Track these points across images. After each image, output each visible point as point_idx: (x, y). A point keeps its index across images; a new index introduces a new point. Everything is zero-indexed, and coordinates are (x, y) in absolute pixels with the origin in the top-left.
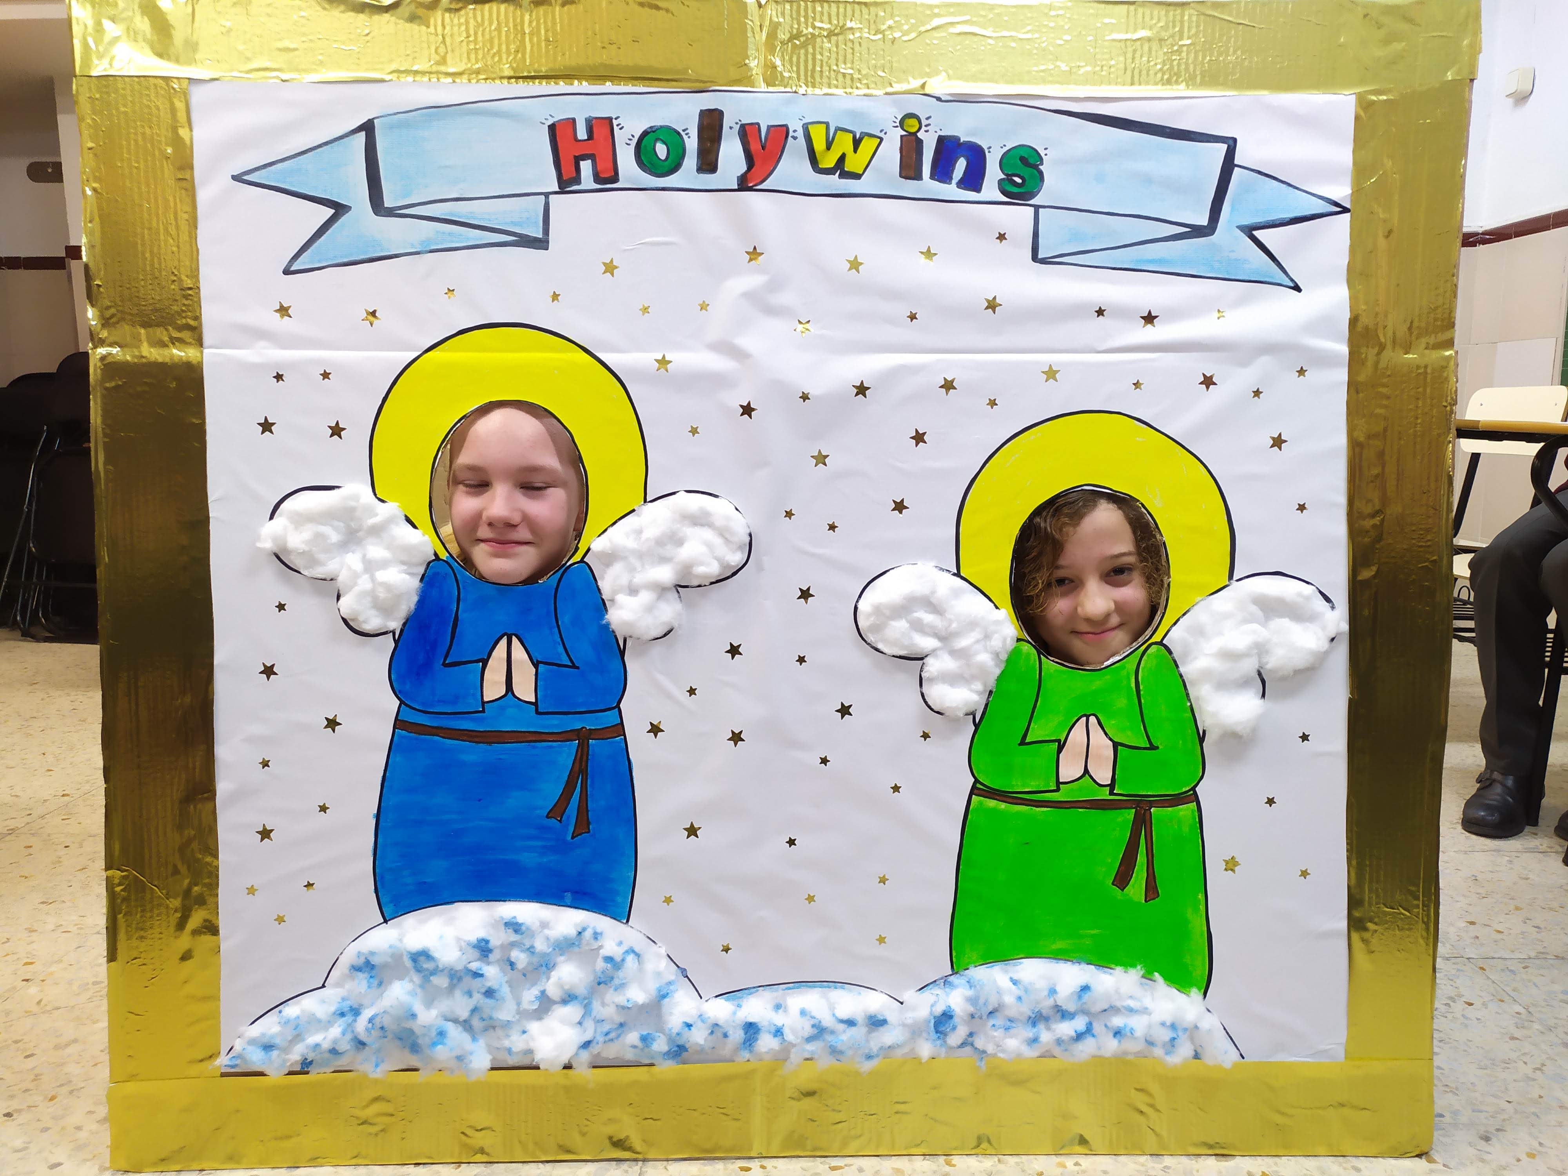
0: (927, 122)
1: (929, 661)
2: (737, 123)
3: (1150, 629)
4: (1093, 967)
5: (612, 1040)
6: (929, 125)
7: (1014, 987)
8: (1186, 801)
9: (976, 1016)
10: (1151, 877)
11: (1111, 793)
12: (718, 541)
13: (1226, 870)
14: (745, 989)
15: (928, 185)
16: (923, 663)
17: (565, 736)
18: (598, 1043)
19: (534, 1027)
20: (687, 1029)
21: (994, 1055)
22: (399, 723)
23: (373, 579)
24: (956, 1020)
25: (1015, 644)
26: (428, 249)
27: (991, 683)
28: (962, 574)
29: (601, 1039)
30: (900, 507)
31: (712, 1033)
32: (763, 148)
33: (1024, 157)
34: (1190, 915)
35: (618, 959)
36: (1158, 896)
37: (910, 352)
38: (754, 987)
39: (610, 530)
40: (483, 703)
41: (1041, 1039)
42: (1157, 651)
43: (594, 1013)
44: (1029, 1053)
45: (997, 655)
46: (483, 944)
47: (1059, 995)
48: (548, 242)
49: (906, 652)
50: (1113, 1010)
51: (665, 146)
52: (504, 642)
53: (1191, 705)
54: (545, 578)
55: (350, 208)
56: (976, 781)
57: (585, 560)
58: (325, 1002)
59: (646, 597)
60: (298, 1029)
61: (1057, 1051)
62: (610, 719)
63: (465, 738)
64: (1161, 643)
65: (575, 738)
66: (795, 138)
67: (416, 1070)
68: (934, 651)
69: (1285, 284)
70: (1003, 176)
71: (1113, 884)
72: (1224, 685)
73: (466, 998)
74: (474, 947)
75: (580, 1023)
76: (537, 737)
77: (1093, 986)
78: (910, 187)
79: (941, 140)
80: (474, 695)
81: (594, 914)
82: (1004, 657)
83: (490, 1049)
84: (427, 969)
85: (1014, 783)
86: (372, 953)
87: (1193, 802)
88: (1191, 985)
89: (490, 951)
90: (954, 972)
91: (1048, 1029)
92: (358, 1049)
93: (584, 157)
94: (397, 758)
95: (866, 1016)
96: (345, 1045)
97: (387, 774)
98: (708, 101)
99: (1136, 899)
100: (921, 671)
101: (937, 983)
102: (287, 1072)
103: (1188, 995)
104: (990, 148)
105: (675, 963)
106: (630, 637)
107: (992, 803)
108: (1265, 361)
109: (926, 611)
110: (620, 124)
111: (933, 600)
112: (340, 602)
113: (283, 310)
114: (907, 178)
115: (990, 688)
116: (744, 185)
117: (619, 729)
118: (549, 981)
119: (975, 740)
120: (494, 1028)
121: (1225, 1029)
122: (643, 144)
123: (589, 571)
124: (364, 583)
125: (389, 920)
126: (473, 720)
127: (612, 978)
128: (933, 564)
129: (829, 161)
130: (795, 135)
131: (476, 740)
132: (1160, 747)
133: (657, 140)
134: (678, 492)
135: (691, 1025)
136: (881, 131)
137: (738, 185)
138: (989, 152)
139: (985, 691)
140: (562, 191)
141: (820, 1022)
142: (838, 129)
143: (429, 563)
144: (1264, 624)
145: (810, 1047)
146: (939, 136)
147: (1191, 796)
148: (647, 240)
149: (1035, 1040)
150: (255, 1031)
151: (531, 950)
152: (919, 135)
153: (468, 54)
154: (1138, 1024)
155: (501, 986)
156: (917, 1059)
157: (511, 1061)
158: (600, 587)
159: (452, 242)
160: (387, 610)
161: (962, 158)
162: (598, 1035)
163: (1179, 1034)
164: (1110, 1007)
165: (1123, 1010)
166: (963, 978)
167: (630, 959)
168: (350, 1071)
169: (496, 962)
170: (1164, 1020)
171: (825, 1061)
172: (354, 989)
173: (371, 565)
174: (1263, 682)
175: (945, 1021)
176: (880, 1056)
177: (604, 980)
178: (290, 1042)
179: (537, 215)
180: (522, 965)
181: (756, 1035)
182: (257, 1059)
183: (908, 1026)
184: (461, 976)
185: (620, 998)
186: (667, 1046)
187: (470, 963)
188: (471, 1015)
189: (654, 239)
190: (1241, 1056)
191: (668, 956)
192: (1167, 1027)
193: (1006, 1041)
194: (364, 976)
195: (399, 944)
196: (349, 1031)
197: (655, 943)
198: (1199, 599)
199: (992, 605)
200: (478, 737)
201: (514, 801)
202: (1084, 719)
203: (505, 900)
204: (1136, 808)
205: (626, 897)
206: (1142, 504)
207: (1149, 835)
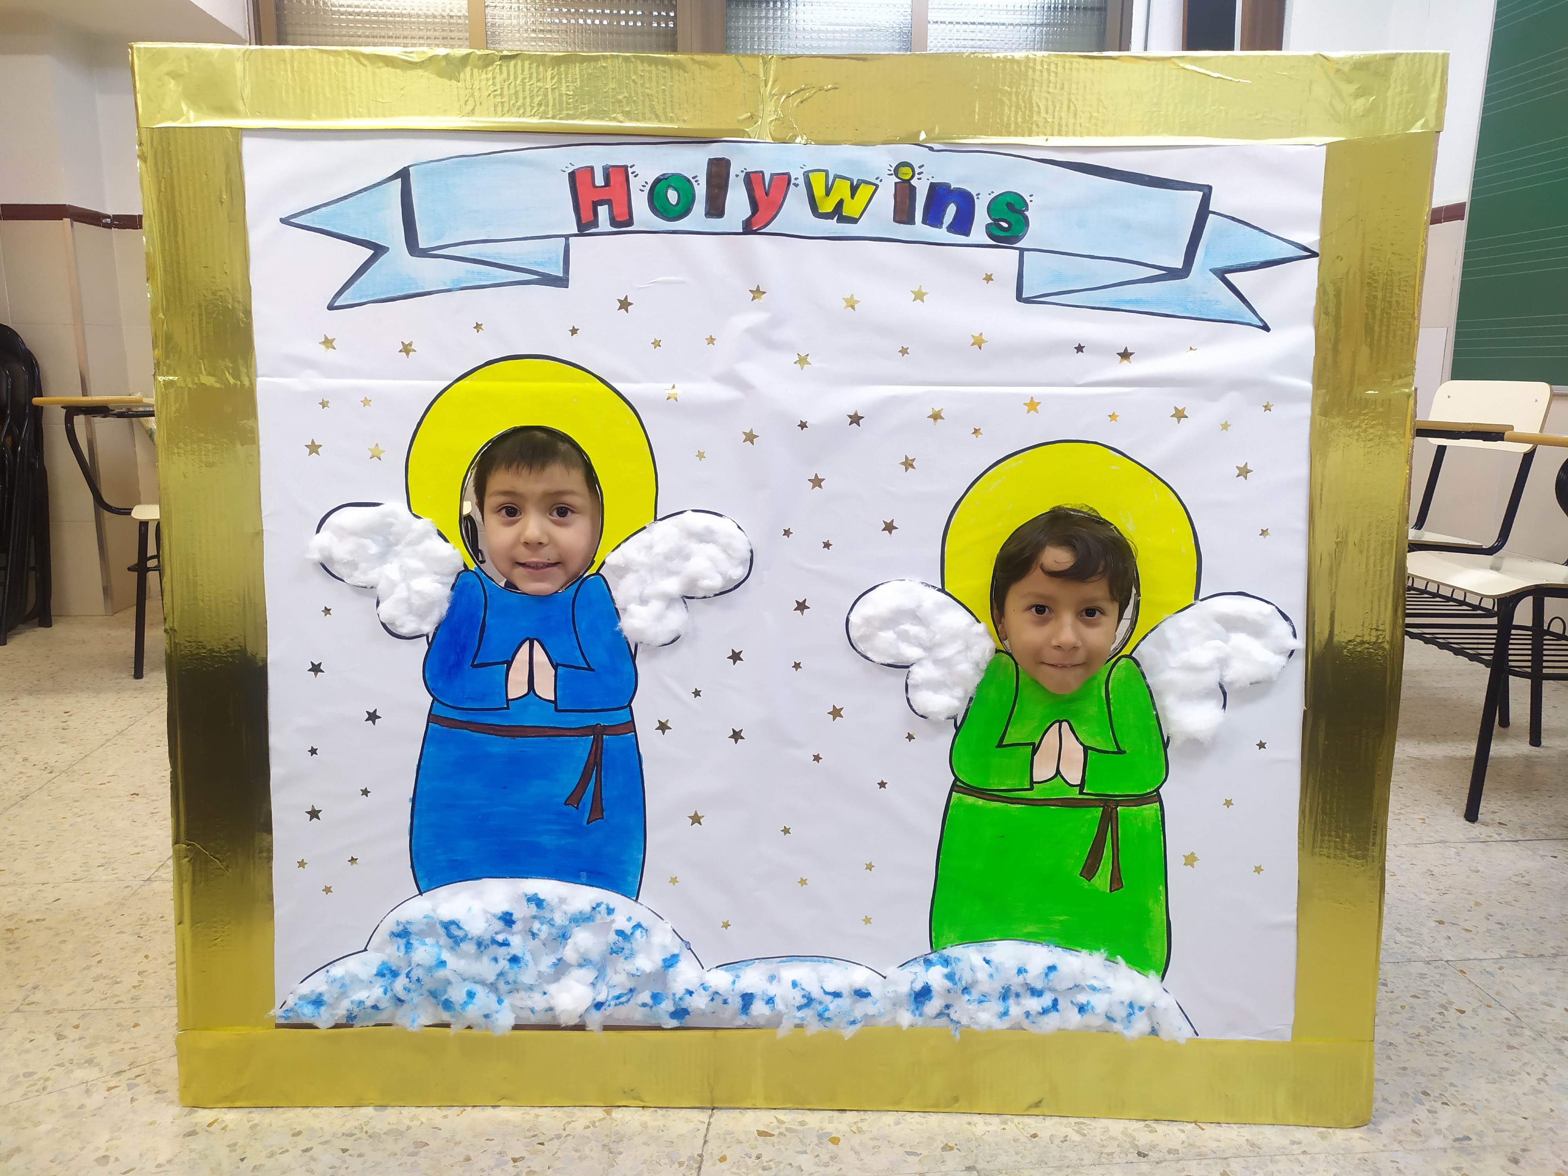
0: (920, 170)
1: (913, 669)
2: (742, 171)
4: (1060, 949)
5: (623, 1003)
6: (922, 173)
7: (986, 965)
8: (1150, 801)
9: (952, 991)
10: (1116, 870)
11: (1081, 793)
12: (721, 556)
13: (1185, 864)
14: (743, 961)
15: (920, 229)
16: (909, 671)
17: (581, 732)
18: (609, 1006)
19: (553, 988)
20: (688, 996)
21: (968, 1027)
22: (432, 718)
23: (409, 589)
24: (933, 993)
25: (993, 655)
26: (459, 286)
27: (971, 689)
28: (946, 590)
29: (613, 1003)
30: (889, 527)
31: (712, 1000)
32: (767, 194)
33: (1011, 203)
34: (1151, 904)
35: (628, 931)
36: (1122, 886)
37: (902, 385)
38: (751, 960)
39: (622, 546)
40: (508, 700)
41: (1010, 1013)
42: (1127, 663)
43: (607, 979)
44: (1000, 1025)
45: (977, 665)
46: (508, 917)
47: (1028, 974)
48: (568, 280)
49: (893, 661)
50: (1078, 987)
51: (676, 193)
52: (526, 646)
53: (1157, 714)
54: (564, 588)
55: (388, 249)
56: (957, 779)
57: (600, 572)
58: (366, 964)
59: (656, 606)
60: (344, 987)
61: (1026, 1023)
62: (621, 716)
63: (491, 732)
64: (1130, 656)
65: (590, 733)
66: (796, 185)
67: (447, 1025)
68: (919, 660)
69: (1254, 323)
70: (991, 221)
71: (1081, 875)
72: (1188, 696)
73: (493, 963)
74: (500, 918)
75: (593, 985)
76: (556, 732)
77: (1058, 967)
78: (903, 231)
79: (933, 187)
80: (499, 693)
81: (607, 891)
82: (984, 666)
83: (513, 1007)
84: (456, 936)
85: (992, 781)
86: (408, 923)
87: (1156, 802)
88: (1151, 967)
89: (514, 922)
90: (933, 951)
91: (1018, 1004)
92: (397, 1005)
93: (602, 203)
94: (429, 749)
95: (851, 990)
96: (386, 1003)
97: (422, 763)
98: (716, 151)
99: (1101, 890)
100: (907, 678)
101: (918, 960)
102: (333, 1024)
104: (978, 194)
105: (680, 937)
106: (641, 643)
107: (970, 800)
108: (1234, 396)
109: (912, 624)
110: (634, 172)
111: (918, 614)
112: (379, 608)
113: (328, 343)
114: (900, 222)
115: (971, 695)
116: (749, 228)
117: (631, 725)
118: (567, 948)
119: (956, 742)
120: (518, 991)
121: (1180, 1008)
122: (656, 191)
124: (401, 592)
125: (424, 892)
126: (500, 715)
127: (623, 949)
128: (919, 580)
129: (828, 206)
130: (797, 182)
131: (503, 733)
132: (1128, 752)
133: (669, 186)
134: (685, 511)
135: (693, 992)
136: (877, 179)
137: (743, 229)
138: (978, 198)
139: (965, 697)
140: (581, 233)
141: (810, 993)
142: (837, 177)
143: (459, 574)
144: (1226, 641)
145: (800, 1014)
146: (931, 183)
147: (1155, 797)
148: (659, 279)
149: (1005, 1013)
150: (306, 988)
151: (551, 923)
152: (914, 182)
153: (496, 106)
154: (1099, 1002)
155: (524, 954)
156: (898, 1027)
157: (533, 1020)
158: (614, 598)
159: (481, 280)
160: (422, 616)
161: (952, 204)
162: (610, 998)
163: (1136, 1011)
164: (1075, 986)
165: (1087, 988)
166: (941, 956)
167: (638, 932)
168: (390, 1025)
169: (519, 932)
170: (1123, 999)
171: (814, 1027)
172: (393, 953)
173: (409, 574)
174: (1225, 694)
175: (923, 994)
176: (862, 1023)
177: (615, 951)
178: (337, 998)
179: (558, 256)
180: (543, 935)
181: (752, 1003)
182: (307, 1013)
183: (890, 998)
184: (488, 945)
185: (630, 967)
186: (672, 1009)
187: (496, 933)
188: (497, 979)
189: (665, 278)
190: (1195, 1032)
191: (674, 930)
192: (1125, 1004)
193: (979, 1013)
194: (402, 942)
195: (432, 914)
196: (389, 989)
197: (662, 918)
198: (1167, 616)
199: (974, 619)
200: (503, 731)
201: (536, 789)
202: (1058, 724)
203: (527, 878)
204: (1103, 807)
205: (636, 877)
206: (1115, 527)
207: (1115, 830)
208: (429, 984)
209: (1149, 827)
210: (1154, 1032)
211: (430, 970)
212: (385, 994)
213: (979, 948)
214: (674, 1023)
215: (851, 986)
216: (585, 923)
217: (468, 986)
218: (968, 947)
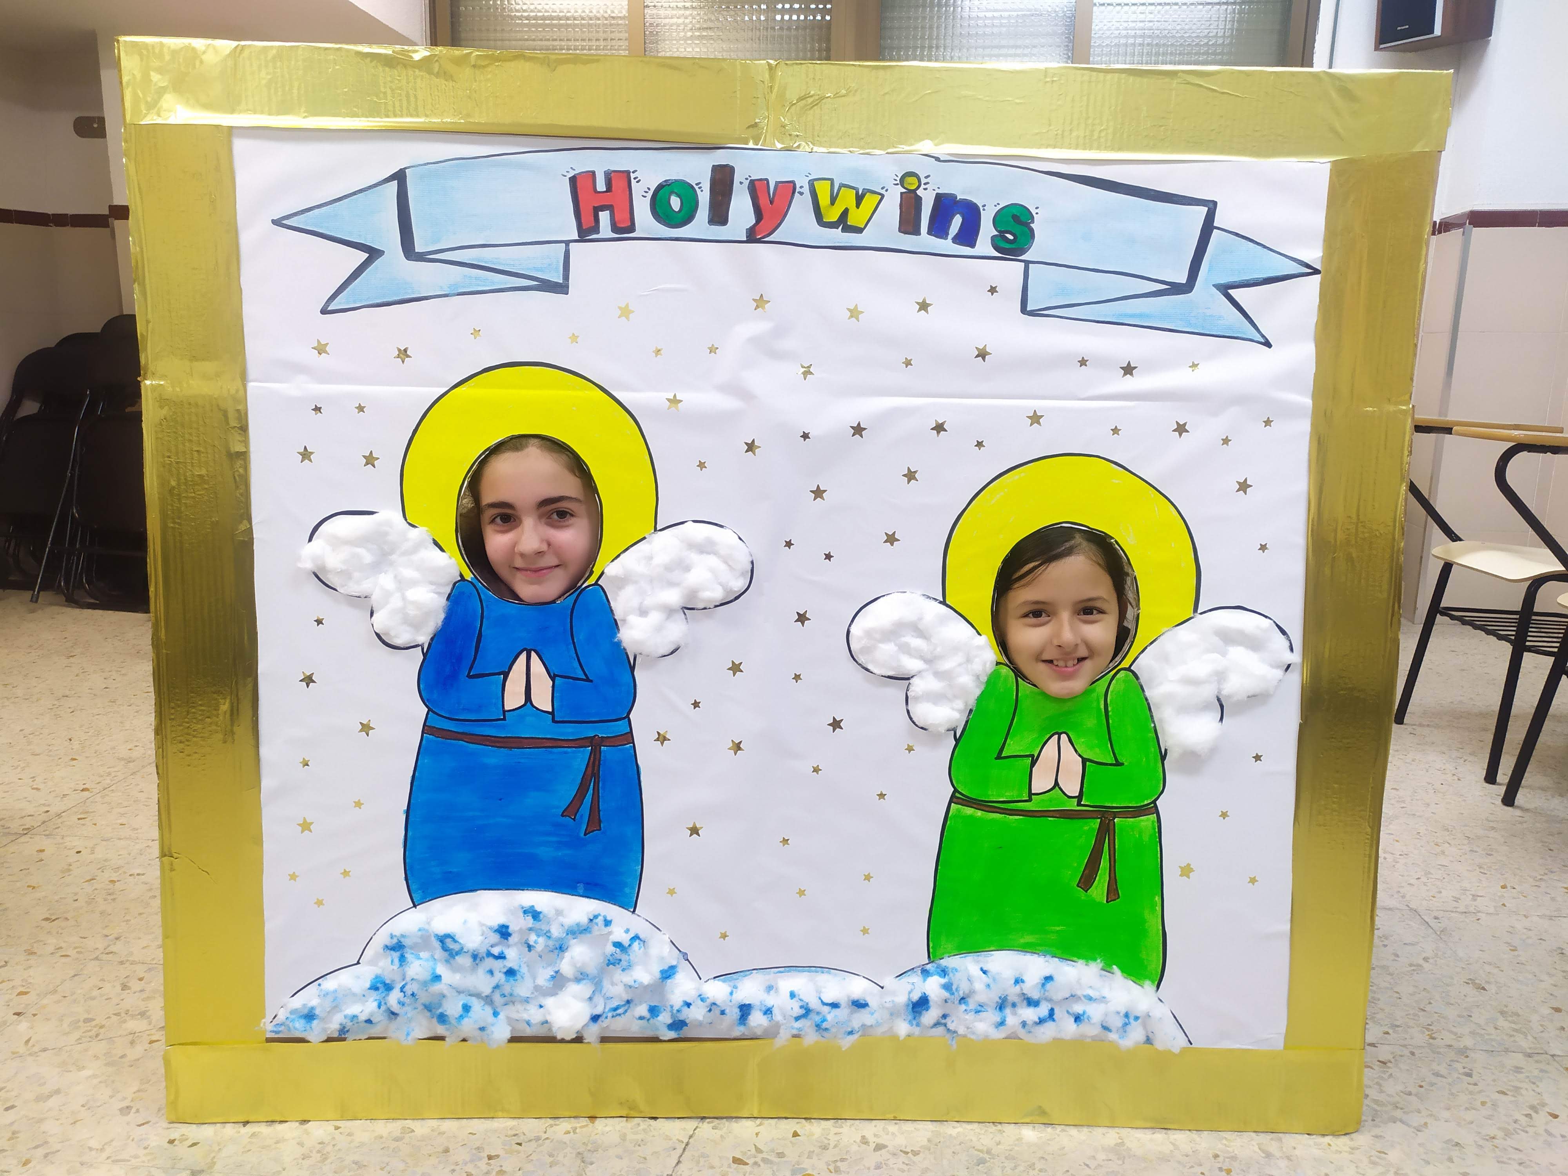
0: (926, 181)
1: (913, 681)
2: (747, 179)
3: (1120, 655)
4: (1057, 959)
5: (620, 1015)
6: (928, 183)
7: (984, 975)
8: (1148, 813)
9: (949, 1001)
10: (1113, 880)
11: (1079, 804)
12: (723, 567)
13: (1181, 875)
14: (741, 972)
15: (925, 240)
16: (910, 683)
17: (579, 743)
18: (606, 1018)
19: (549, 1002)
20: (686, 1008)
21: (965, 1036)
22: (427, 728)
23: (404, 598)
24: (931, 1003)
25: (995, 667)
26: (456, 292)
27: (972, 702)
28: (947, 602)
29: (610, 1015)
30: (891, 539)
31: (710, 1010)
32: (771, 203)
33: (1016, 215)
34: (1147, 915)
35: (626, 943)
36: (1119, 897)
37: (906, 396)
38: (749, 970)
39: (622, 556)
40: (504, 712)
41: (1006, 1022)
42: (1126, 676)
43: (604, 991)
44: (998, 1034)
45: (978, 677)
46: (504, 930)
47: (1025, 984)
48: (568, 287)
49: (894, 673)
50: (1073, 997)
51: (679, 199)
52: (523, 656)
53: (1155, 727)
54: (562, 599)
55: (384, 252)
56: (956, 790)
57: (599, 583)
58: (358, 977)
59: (655, 617)
60: (336, 1000)
61: (1022, 1033)
62: (620, 728)
63: (488, 743)
64: (1129, 669)
65: (588, 744)
66: (801, 194)
67: (442, 1038)
68: (920, 672)
69: (1255, 339)
70: (996, 233)
71: (1078, 886)
72: (1186, 709)
73: (489, 976)
74: (496, 931)
75: (590, 999)
76: (554, 743)
77: (1056, 977)
78: (908, 241)
79: (939, 198)
80: (495, 704)
81: (604, 903)
82: (984, 679)
83: (510, 1020)
84: (452, 949)
85: (990, 793)
86: (403, 936)
87: (1153, 814)
88: (1146, 977)
89: (509, 935)
90: (931, 961)
91: (1015, 1014)
92: (390, 1019)
93: (603, 208)
94: (426, 761)
95: (849, 1001)
96: (379, 1017)
97: (417, 774)
98: (720, 158)
99: (1098, 900)
100: (907, 690)
101: (915, 970)
102: (326, 1038)
103: (1142, 987)
104: (984, 206)
105: (677, 948)
106: (640, 654)
107: (969, 811)
108: (1233, 411)
109: (913, 636)
110: (637, 178)
111: (920, 626)
112: (373, 618)
113: (321, 349)
114: (905, 233)
116: (753, 236)
117: (629, 737)
118: (564, 961)
119: (956, 754)
120: (514, 1003)
121: (1175, 1017)
122: (658, 198)
123: (602, 594)
124: (396, 602)
125: (418, 905)
126: (495, 726)
127: (620, 960)
128: (920, 592)
129: (833, 215)
130: (801, 190)
131: (498, 745)
132: (1126, 764)
133: (672, 193)
134: (686, 522)
135: (690, 1004)
136: (883, 188)
137: (747, 237)
138: (984, 210)
139: (966, 709)
140: (582, 239)
141: (807, 1004)
142: (842, 186)
143: (455, 584)
144: (1224, 654)
145: (798, 1025)
146: (937, 194)
147: (1152, 809)
148: (660, 287)
149: (1002, 1023)
150: (297, 1002)
151: (548, 935)
152: (919, 192)
154: (1095, 1012)
155: (520, 966)
156: (895, 1037)
157: (529, 1032)
158: (613, 608)
159: (479, 285)
160: (416, 626)
161: (958, 215)
162: (607, 1010)
163: (1132, 1020)
164: (1072, 996)
165: (1083, 998)
166: (938, 967)
167: (636, 944)
168: (384, 1038)
169: (515, 944)
170: (1119, 1010)
171: (811, 1037)
172: (387, 966)
173: (402, 584)
174: (1222, 707)
175: (921, 1004)
176: (860, 1033)
177: (613, 962)
178: (329, 1012)
179: (558, 262)
180: (539, 947)
181: (749, 1014)
182: (298, 1028)
183: (887, 1008)
184: (483, 957)
185: (627, 978)
186: (670, 1021)
187: (492, 946)
188: (493, 992)
189: (668, 286)
190: (1189, 1041)
191: (671, 941)
192: (1121, 1015)
193: (976, 1024)
194: (396, 955)
195: (426, 927)
196: (382, 1004)
197: (659, 930)
198: (1166, 629)
199: (975, 631)
200: (498, 742)
201: (532, 801)
202: (1056, 736)
203: (523, 890)
204: (1101, 818)
205: (634, 889)
206: (1116, 541)
207: (1112, 842)
208: (423, 998)
209: (1146, 838)
210: (1148, 1041)
211: (425, 984)
212: (379, 1007)
213: (976, 958)
214: (672, 1035)
215: (849, 997)
216: (582, 935)
217: (462, 1000)
218: (965, 957)
